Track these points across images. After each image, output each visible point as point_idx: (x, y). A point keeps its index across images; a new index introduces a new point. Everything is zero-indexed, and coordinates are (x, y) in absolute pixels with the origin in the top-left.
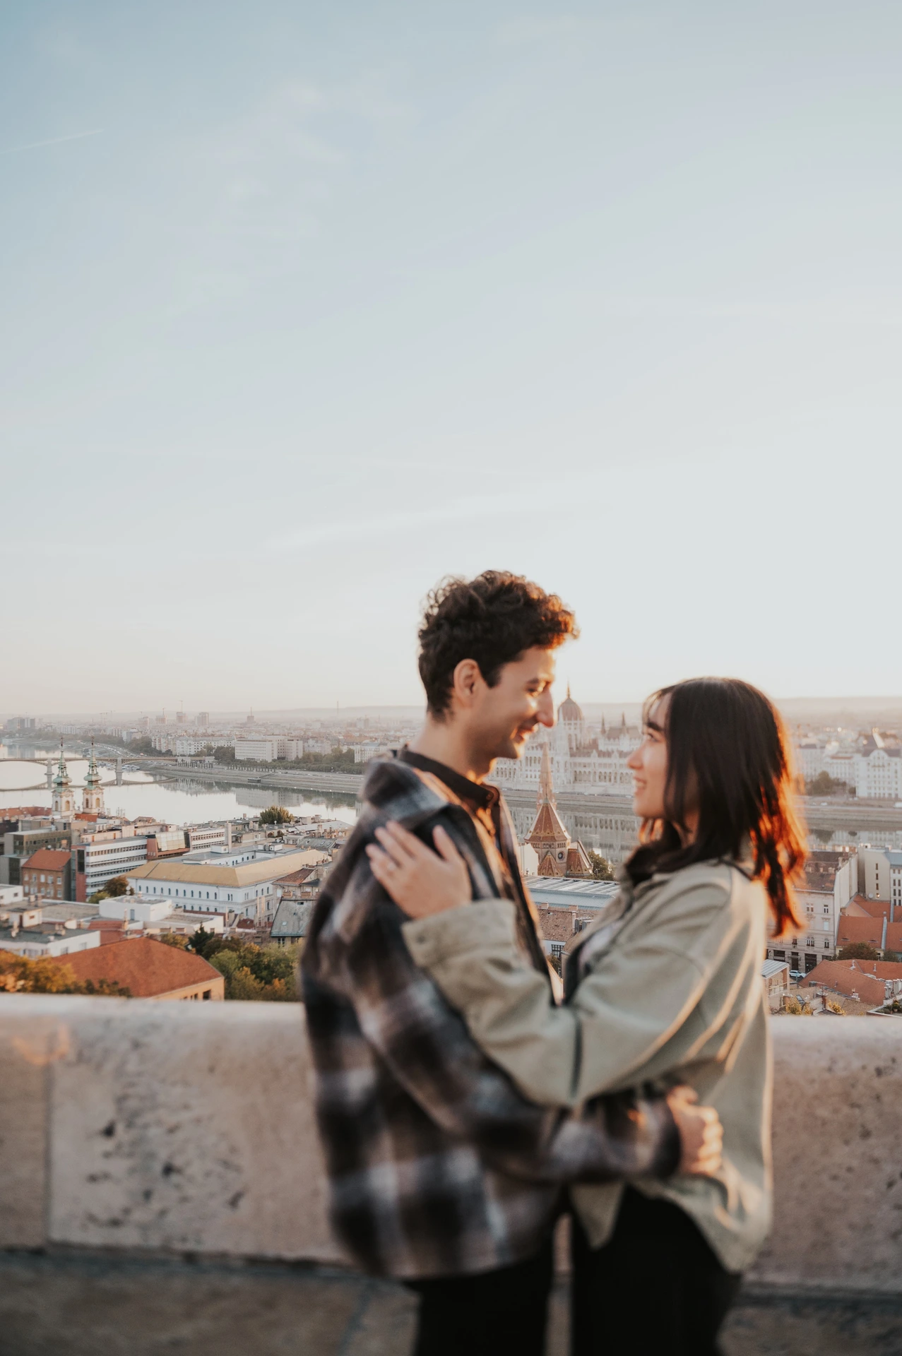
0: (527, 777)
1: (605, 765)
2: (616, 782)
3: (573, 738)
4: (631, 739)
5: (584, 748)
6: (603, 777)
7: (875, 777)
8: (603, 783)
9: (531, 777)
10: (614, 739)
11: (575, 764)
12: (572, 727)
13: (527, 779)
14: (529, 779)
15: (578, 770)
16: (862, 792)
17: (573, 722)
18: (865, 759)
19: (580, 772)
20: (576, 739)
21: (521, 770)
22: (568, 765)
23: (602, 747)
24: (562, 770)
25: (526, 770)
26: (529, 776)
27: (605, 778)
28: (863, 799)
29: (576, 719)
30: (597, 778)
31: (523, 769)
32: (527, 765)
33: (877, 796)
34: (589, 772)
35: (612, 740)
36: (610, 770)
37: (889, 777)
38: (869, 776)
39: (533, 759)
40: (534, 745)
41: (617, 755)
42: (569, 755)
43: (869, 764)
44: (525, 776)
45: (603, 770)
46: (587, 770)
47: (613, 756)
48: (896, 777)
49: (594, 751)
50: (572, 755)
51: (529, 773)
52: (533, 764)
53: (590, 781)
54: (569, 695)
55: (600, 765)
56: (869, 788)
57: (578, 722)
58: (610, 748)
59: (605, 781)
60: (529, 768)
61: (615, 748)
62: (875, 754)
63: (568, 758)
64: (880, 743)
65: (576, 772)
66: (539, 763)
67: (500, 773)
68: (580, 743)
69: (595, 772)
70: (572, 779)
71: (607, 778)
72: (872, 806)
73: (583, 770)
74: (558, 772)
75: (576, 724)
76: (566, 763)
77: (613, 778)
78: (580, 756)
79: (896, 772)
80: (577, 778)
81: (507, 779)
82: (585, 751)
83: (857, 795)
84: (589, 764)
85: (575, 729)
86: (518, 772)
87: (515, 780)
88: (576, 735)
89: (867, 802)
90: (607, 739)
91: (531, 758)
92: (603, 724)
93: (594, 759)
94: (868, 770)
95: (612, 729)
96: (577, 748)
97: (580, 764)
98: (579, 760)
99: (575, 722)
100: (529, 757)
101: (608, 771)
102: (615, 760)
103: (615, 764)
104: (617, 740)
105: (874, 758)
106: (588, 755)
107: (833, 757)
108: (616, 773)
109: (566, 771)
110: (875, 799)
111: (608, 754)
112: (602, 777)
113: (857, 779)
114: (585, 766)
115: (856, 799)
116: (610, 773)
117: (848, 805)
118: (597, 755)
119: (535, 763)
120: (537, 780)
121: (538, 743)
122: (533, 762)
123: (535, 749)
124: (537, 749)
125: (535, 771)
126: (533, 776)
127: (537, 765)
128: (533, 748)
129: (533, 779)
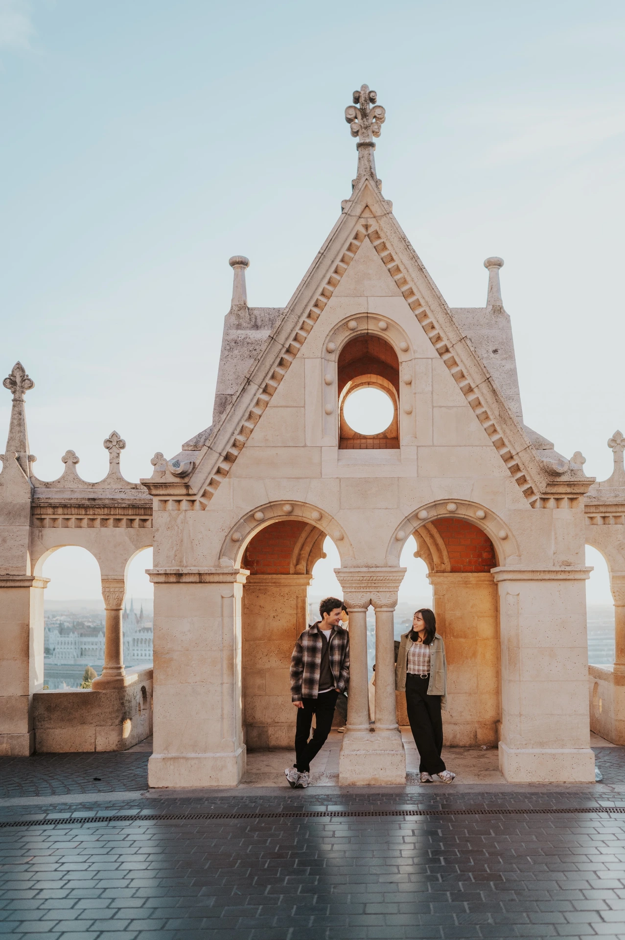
0: (134, 655)
9: (138, 655)
14: (136, 657)
21: (128, 650)
25: (133, 650)
26: (136, 655)
31: (131, 649)
32: (134, 645)
40: (138, 629)
44: (132, 654)
51: (136, 652)
60: (136, 648)
91: (138, 639)
100: (136, 638)
119: (141, 643)
120: (143, 657)
121: (142, 627)
122: (139, 642)
123: (142, 632)
124: (144, 632)
125: (141, 650)
126: (140, 655)
127: (144, 645)
128: (140, 631)
129: (139, 657)
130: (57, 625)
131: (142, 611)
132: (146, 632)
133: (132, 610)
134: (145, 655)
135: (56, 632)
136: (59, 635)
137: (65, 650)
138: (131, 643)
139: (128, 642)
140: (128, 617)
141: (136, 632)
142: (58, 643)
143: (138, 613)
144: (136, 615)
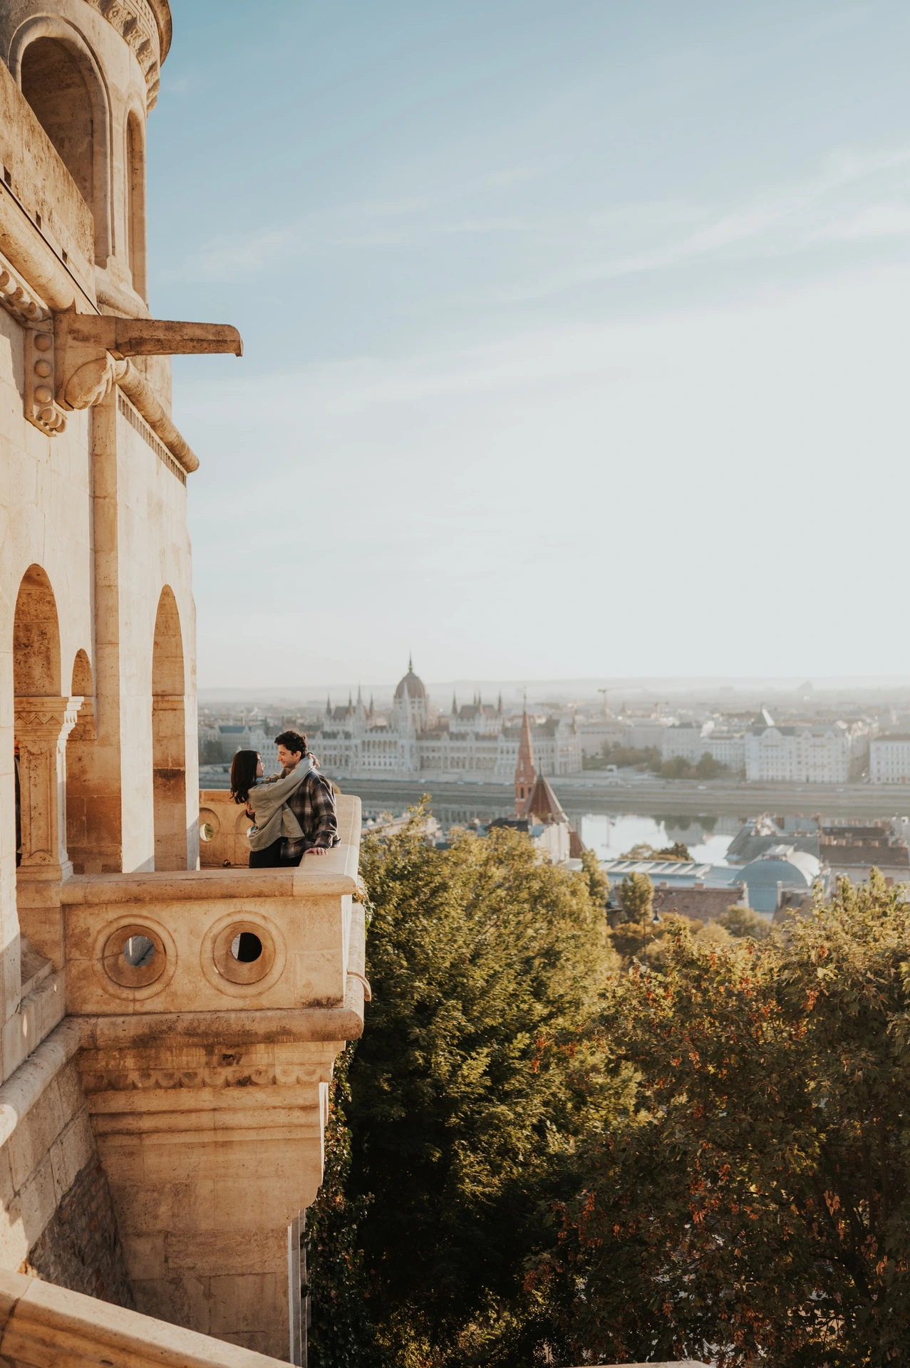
0: (364, 764)
1: (458, 749)
2: (471, 768)
3: (418, 718)
4: (487, 719)
5: (430, 730)
6: (457, 763)
7: (767, 757)
8: (456, 770)
9: (369, 764)
10: (468, 719)
11: (421, 748)
12: (416, 706)
13: (364, 767)
14: (366, 767)
15: (425, 755)
16: (753, 773)
17: (417, 700)
18: (756, 738)
19: (428, 757)
20: (421, 720)
21: (357, 756)
22: (414, 750)
23: (453, 729)
24: (407, 755)
25: (364, 757)
26: (367, 763)
27: (458, 763)
28: (755, 782)
29: (420, 697)
30: (449, 762)
31: (360, 755)
32: (364, 750)
33: (770, 778)
34: (439, 758)
35: (465, 720)
36: (465, 755)
37: (783, 758)
38: (760, 757)
39: (372, 744)
40: (369, 727)
41: (473, 737)
42: (415, 737)
43: (761, 744)
44: (362, 763)
45: (456, 755)
46: (436, 755)
47: (468, 738)
48: (791, 758)
49: (445, 734)
50: (419, 738)
51: (366, 760)
52: (371, 749)
53: (440, 768)
54: (411, 669)
55: (452, 749)
56: (761, 770)
57: (423, 700)
58: (463, 729)
59: (458, 767)
60: (366, 754)
61: (469, 729)
62: (767, 732)
63: (414, 742)
64: (770, 721)
65: (422, 757)
66: (379, 747)
67: (328, 761)
68: (426, 723)
69: (446, 758)
70: (419, 767)
71: (460, 764)
72: (768, 789)
73: (431, 755)
74: (403, 757)
75: (420, 702)
76: (412, 747)
77: (467, 765)
78: (427, 739)
79: (790, 752)
80: (424, 764)
81: (338, 768)
82: (434, 733)
83: (747, 777)
84: (439, 749)
85: (419, 708)
86: (352, 760)
87: (350, 768)
88: (421, 715)
89: (760, 786)
90: (459, 720)
91: (369, 742)
92: (454, 702)
93: (445, 742)
94: (760, 750)
95: (464, 708)
96: (422, 730)
97: (427, 748)
98: (426, 743)
99: (420, 700)
100: (366, 740)
101: (462, 755)
102: (470, 743)
103: (471, 748)
104: (471, 720)
105: (767, 737)
106: (438, 737)
107: (712, 738)
108: (472, 759)
109: (412, 756)
110: (767, 781)
111: (461, 736)
112: (455, 764)
113: (747, 760)
114: (434, 751)
115: (748, 782)
116: (465, 758)
117: (738, 788)
118: (448, 738)
119: (374, 747)
120: (377, 767)
121: (373, 725)
122: (371, 746)
123: (374, 731)
124: (377, 731)
125: (374, 757)
126: (372, 763)
127: (377, 750)
128: (371, 730)
129: (372, 767)
130: (260, 723)
131: (372, 703)
132: (379, 731)
133: (359, 701)
134: (380, 764)
135: (261, 732)
136: (265, 736)
137: (273, 757)
138: (360, 747)
139: (356, 746)
140: (354, 711)
141: (366, 731)
142: (264, 747)
143: (367, 705)
144: (364, 707)
